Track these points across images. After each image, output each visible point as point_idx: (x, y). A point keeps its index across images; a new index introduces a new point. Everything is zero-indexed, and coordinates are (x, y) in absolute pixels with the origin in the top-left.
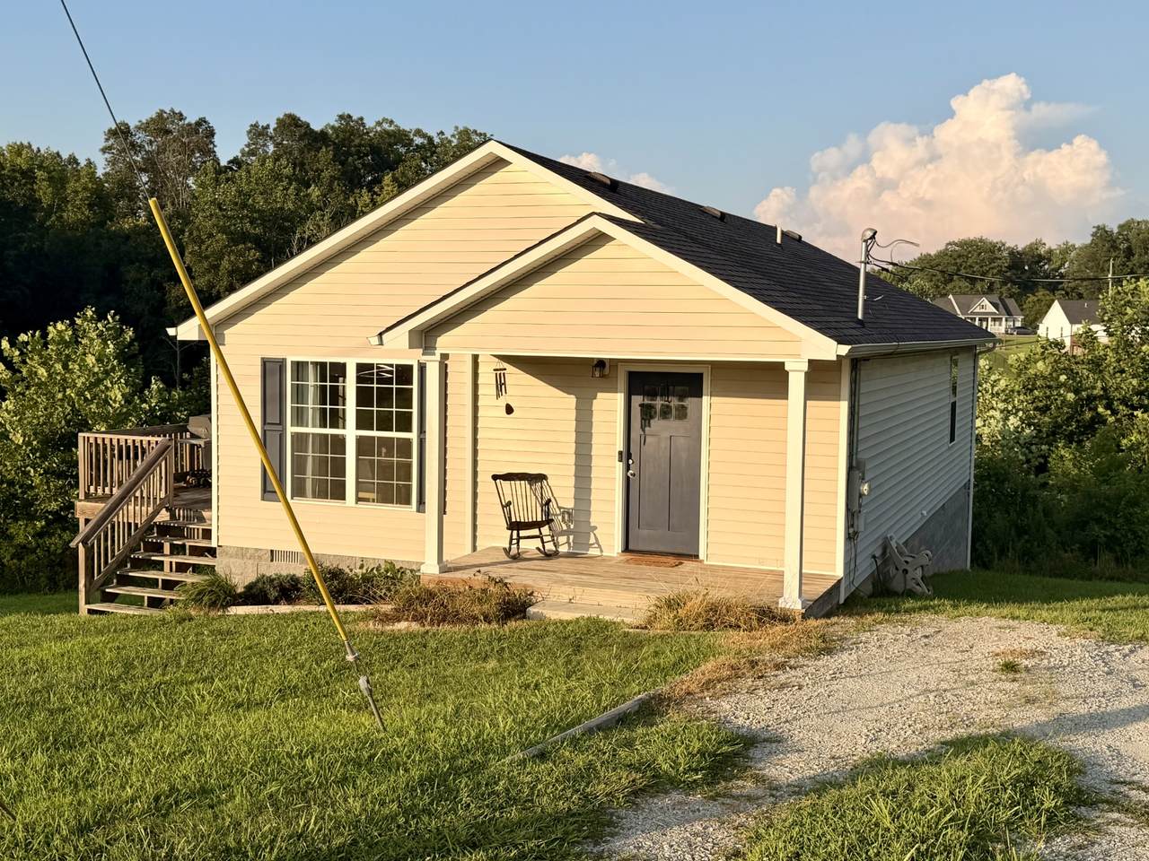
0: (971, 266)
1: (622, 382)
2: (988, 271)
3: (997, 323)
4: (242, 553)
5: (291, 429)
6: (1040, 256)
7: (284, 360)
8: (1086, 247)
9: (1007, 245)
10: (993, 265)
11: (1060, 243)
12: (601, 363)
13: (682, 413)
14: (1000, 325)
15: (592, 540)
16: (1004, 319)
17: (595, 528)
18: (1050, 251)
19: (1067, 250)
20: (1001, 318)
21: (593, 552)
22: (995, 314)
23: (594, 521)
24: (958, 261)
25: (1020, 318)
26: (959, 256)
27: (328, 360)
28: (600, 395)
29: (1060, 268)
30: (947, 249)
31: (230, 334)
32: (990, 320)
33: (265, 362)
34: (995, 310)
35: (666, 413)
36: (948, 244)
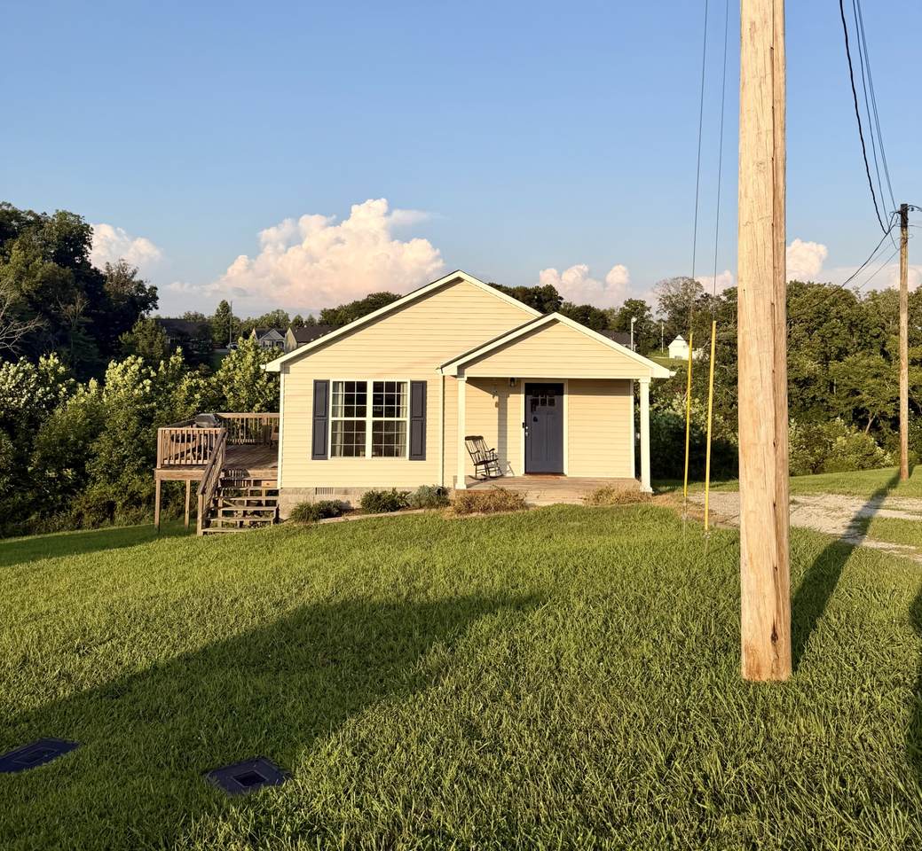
1: (523, 389)
4: (297, 491)
5: (331, 419)
7: (328, 381)
12: (512, 379)
13: (552, 403)
15: (508, 469)
17: (510, 462)
21: (508, 475)
23: (509, 458)
27: (356, 380)
28: (511, 395)
31: (293, 367)
33: (316, 382)
35: (544, 402)
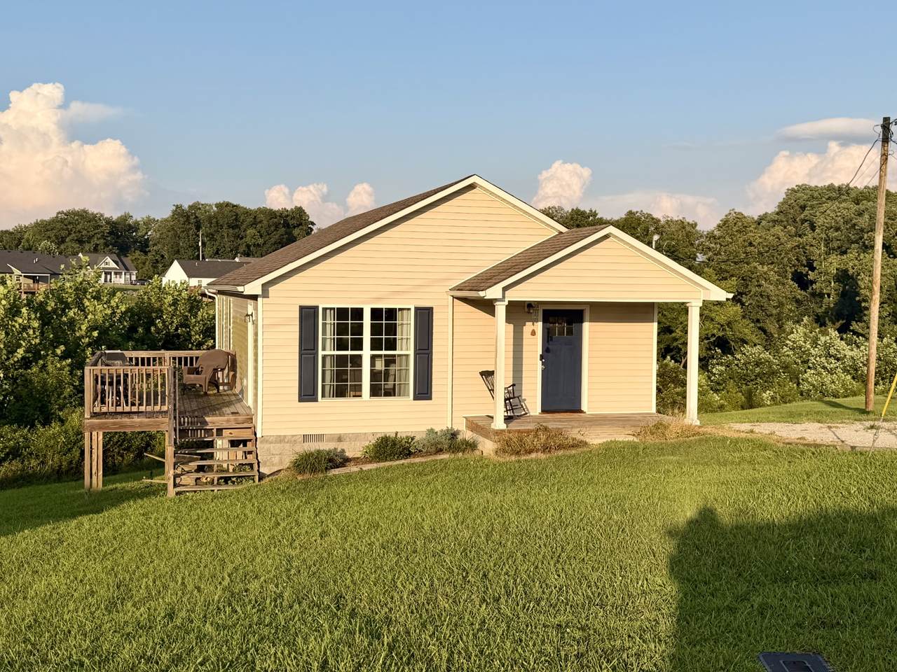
0: (79, 232)
1: (541, 317)
2: (93, 236)
3: (118, 276)
4: (281, 439)
5: (321, 353)
6: (129, 225)
7: (316, 308)
8: (166, 220)
9: (105, 216)
10: (97, 231)
11: (144, 216)
13: (570, 332)
14: (120, 278)
16: (123, 273)
17: (525, 400)
18: (137, 223)
19: (149, 222)
20: (122, 273)
21: (529, 413)
22: (116, 269)
23: (524, 395)
24: (69, 227)
25: (135, 272)
26: (70, 223)
27: (350, 306)
28: (528, 323)
29: (145, 236)
30: (57, 217)
31: (273, 290)
32: (113, 273)
33: (302, 308)
34: (116, 266)
35: (561, 331)
36: (58, 213)
